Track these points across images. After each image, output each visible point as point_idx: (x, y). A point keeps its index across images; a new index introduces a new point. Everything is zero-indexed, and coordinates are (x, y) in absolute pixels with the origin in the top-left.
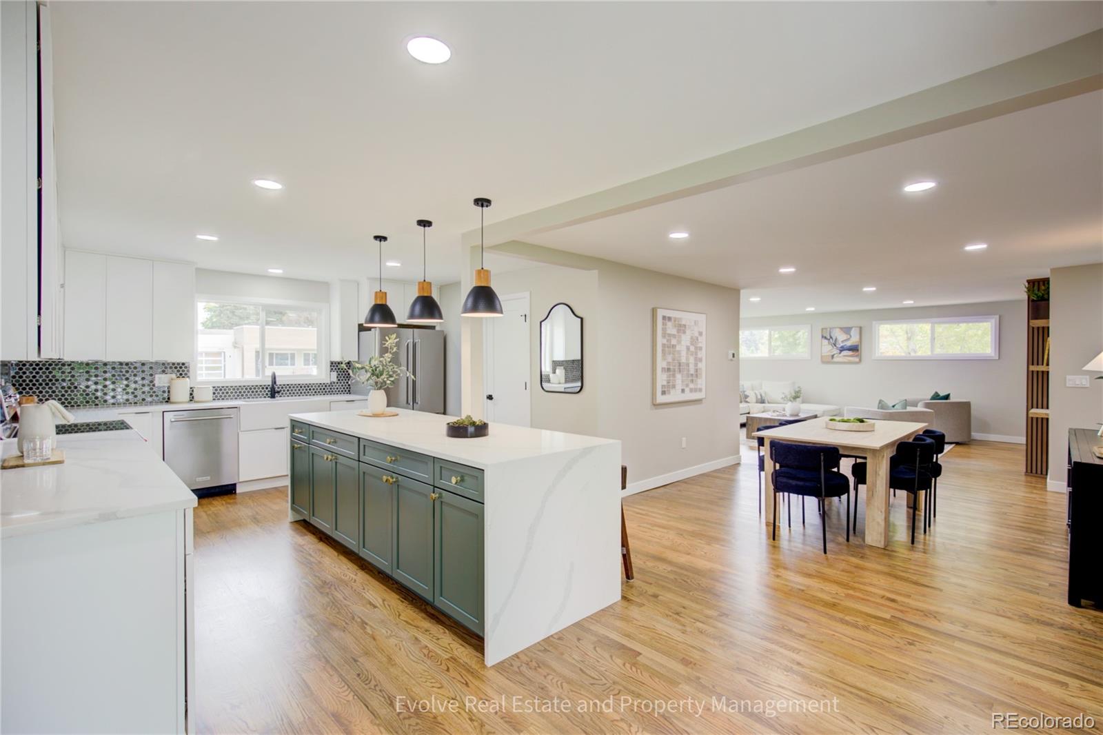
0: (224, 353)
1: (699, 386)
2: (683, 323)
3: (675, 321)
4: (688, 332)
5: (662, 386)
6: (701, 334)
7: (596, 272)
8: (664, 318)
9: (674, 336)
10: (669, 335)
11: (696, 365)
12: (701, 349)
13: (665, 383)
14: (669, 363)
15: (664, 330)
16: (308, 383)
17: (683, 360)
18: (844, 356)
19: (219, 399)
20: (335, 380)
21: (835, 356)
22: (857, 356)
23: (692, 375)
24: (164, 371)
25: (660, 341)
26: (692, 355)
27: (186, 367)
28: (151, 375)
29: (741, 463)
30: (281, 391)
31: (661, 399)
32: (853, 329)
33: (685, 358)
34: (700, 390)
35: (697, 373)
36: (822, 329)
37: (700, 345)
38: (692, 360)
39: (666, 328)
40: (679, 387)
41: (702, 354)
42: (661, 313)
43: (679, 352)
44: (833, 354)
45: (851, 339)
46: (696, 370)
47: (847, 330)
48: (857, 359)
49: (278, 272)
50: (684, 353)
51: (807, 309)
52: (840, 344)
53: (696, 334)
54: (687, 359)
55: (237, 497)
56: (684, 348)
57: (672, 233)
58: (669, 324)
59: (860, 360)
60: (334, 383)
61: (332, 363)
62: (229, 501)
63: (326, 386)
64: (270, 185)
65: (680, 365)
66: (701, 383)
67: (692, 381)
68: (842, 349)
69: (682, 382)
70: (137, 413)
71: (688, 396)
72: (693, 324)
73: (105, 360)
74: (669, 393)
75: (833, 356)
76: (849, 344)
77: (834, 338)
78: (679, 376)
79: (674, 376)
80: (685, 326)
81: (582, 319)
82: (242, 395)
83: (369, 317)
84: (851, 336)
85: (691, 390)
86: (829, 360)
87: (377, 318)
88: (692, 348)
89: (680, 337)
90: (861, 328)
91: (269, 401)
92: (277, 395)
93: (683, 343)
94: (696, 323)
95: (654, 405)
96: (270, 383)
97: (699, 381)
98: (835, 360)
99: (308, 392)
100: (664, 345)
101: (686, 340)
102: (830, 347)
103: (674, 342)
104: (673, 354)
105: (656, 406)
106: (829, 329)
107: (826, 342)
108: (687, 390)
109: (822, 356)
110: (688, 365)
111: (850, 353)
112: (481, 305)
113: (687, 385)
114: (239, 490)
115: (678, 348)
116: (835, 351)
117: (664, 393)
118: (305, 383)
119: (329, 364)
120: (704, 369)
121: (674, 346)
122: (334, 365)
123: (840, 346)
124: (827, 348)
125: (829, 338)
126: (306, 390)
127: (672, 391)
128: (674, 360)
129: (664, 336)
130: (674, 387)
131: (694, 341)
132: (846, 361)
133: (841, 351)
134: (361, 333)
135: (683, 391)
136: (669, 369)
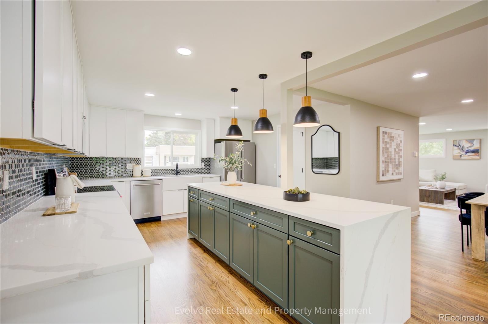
0: (153, 157)
1: (400, 171)
2: (393, 135)
3: (389, 134)
4: (395, 141)
5: (383, 171)
6: (401, 142)
7: (349, 105)
8: (383, 132)
9: (388, 143)
10: (386, 142)
11: (399, 159)
12: (401, 150)
13: (384, 169)
14: (386, 158)
15: (383, 139)
16: (192, 168)
17: (393, 156)
18: (469, 155)
19: (153, 175)
20: (204, 167)
21: (462, 156)
22: (478, 155)
23: (397, 165)
24: (130, 162)
25: (381, 145)
26: (397, 154)
27: (140, 160)
28: (125, 164)
29: (420, 215)
30: (180, 172)
31: (382, 178)
32: (476, 140)
33: (393, 155)
34: (401, 174)
35: (399, 165)
36: (454, 141)
37: (401, 148)
38: (397, 157)
39: (384, 138)
40: (391, 172)
41: (402, 153)
42: (382, 130)
43: (391, 152)
44: (461, 154)
45: (474, 146)
46: (399, 162)
47: (471, 141)
48: (478, 157)
49: (178, 114)
50: (393, 153)
51: (447, 130)
52: (466, 149)
53: (399, 142)
54: (395, 156)
55: (162, 223)
56: (393, 150)
57: (413, 75)
58: (386, 136)
59: (480, 158)
60: (203, 168)
61: (202, 159)
62: (158, 225)
63: (199, 170)
64: (185, 52)
65: (391, 160)
66: (401, 169)
67: (397, 168)
69: (392, 169)
70: (119, 182)
71: (395, 177)
72: (397, 136)
73: (106, 157)
74: (386, 175)
76: (472, 149)
77: (462, 146)
78: (390, 166)
79: (388, 165)
80: (393, 137)
81: (339, 133)
82: (163, 174)
83: (228, 132)
84: (473, 144)
85: (397, 174)
86: (458, 158)
87: (233, 132)
88: (397, 150)
89: (391, 143)
90: (481, 140)
91: (175, 176)
92: (178, 174)
93: (393, 147)
94: (399, 135)
95: (378, 182)
96: (175, 168)
97: (400, 169)
98: (463, 158)
99: (192, 173)
100: (383, 148)
101: (394, 145)
102: (459, 151)
103: (388, 146)
104: (388, 153)
105: (379, 182)
106: (458, 141)
107: (456, 148)
108: (394, 174)
109: (453, 156)
110: (395, 159)
111: (473, 154)
112: (307, 119)
113: (395, 171)
114: (162, 219)
115: (390, 150)
116: (463, 153)
117: (383, 175)
118: (190, 168)
119: (201, 159)
120: (403, 162)
121: (388, 148)
122: (203, 160)
124: (457, 151)
125: (458, 145)
126: (191, 171)
127: (387, 174)
128: (388, 156)
129: (383, 142)
130: (388, 171)
131: (398, 145)
132: (470, 158)
133: (467, 153)
134: (216, 144)
135: (392, 174)
136: (386, 162)
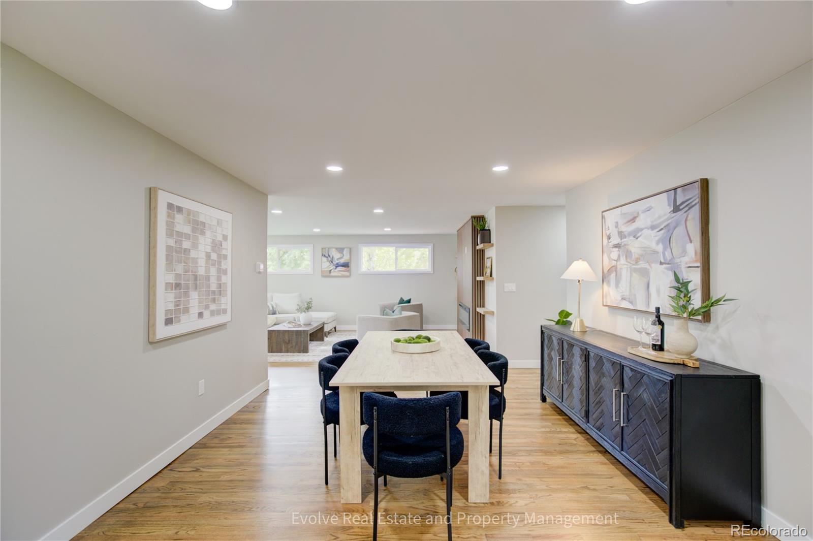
1: (223, 307)
2: (202, 219)
3: (189, 214)
4: (208, 233)
5: (167, 311)
6: (225, 238)
8: (170, 206)
9: (187, 236)
10: (180, 234)
11: (219, 278)
12: (225, 257)
13: (171, 306)
14: (178, 276)
15: (170, 225)
17: (201, 271)
18: (339, 271)
21: (332, 271)
22: (348, 271)
23: (214, 292)
25: (163, 241)
26: (213, 265)
29: (270, 388)
31: (162, 331)
32: (345, 249)
33: (203, 269)
34: (225, 311)
35: (220, 289)
36: (322, 249)
37: (224, 252)
38: (213, 271)
39: (173, 223)
40: (195, 310)
41: (227, 265)
42: (163, 198)
43: (195, 260)
44: (330, 269)
45: (344, 257)
46: (220, 286)
47: (340, 250)
48: (347, 274)
50: (202, 262)
51: (314, 231)
52: (336, 262)
53: (220, 238)
54: (207, 270)
56: (202, 255)
58: (179, 218)
59: (350, 275)
65: (196, 279)
66: (226, 302)
67: (214, 300)
68: (337, 266)
69: (200, 302)
71: (209, 321)
72: (215, 223)
74: (179, 321)
75: (330, 271)
76: (342, 261)
77: (331, 257)
78: (194, 295)
79: (186, 294)
80: (204, 224)
84: (343, 255)
85: (213, 313)
86: (327, 275)
88: (214, 256)
89: (196, 238)
90: (350, 249)
93: (201, 247)
94: (219, 222)
95: (151, 343)
97: (223, 300)
98: (332, 274)
100: (169, 248)
101: (204, 244)
102: (328, 264)
103: (186, 244)
104: (185, 263)
105: (153, 343)
106: (327, 249)
107: (324, 259)
108: (206, 314)
109: (322, 272)
110: (208, 278)
111: (343, 269)
113: (207, 307)
115: (193, 254)
116: (332, 267)
117: (169, 322)
120: (229, 285)
121: (187, 251)
123: (335, 263)
124: (326, 265)
125: (327, 256)
127: (184, 318)
128: (186, 271)
129: (170, 232)
130: (186, 310)
131: (216, 246)
132: (340, 275)
133: (336, 267)
135: (201, 315)
136: (178, 286)
